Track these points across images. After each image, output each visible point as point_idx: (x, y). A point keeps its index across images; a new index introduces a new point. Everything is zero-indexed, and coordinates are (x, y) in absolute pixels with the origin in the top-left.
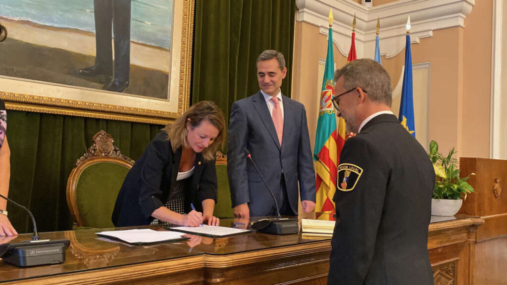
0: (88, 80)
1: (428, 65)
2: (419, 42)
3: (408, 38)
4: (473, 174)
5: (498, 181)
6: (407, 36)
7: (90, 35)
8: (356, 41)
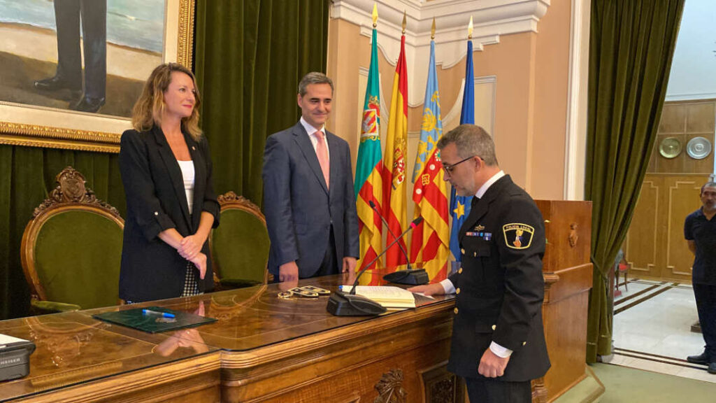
0: (48, 96)
1: (493, 79)
2: (482, 49)
3: (470, 44)
4: (547, 221)
5: (575, 227)
6: (468, 41)
7: (47, 34)
8: (406, 46)
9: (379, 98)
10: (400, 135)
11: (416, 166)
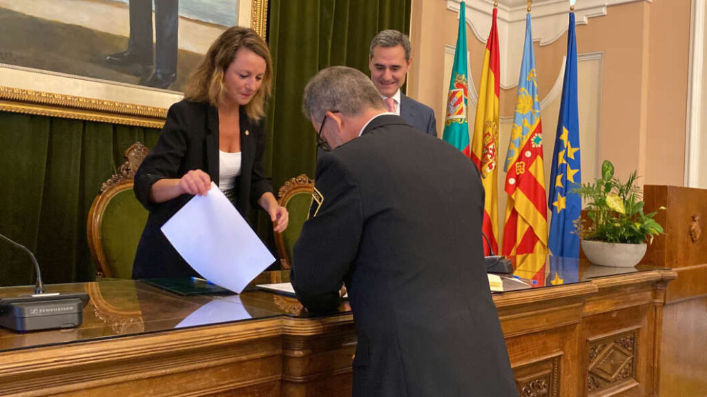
0: (117, 70)
1: (600, 56)
2: (587, 23)
3: (572, 17)
4: (663, 208)
5: (697, 218)
6: (570, 14)
7: (120, 7)
8: (498, 21)
9: (466, 77)
10: (491, 117)
11: (509, 153)
